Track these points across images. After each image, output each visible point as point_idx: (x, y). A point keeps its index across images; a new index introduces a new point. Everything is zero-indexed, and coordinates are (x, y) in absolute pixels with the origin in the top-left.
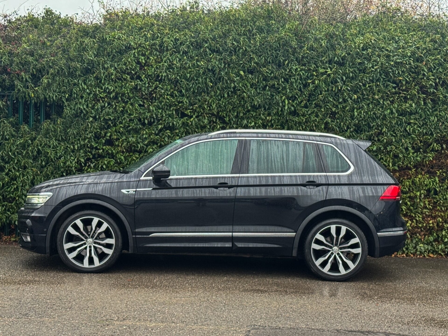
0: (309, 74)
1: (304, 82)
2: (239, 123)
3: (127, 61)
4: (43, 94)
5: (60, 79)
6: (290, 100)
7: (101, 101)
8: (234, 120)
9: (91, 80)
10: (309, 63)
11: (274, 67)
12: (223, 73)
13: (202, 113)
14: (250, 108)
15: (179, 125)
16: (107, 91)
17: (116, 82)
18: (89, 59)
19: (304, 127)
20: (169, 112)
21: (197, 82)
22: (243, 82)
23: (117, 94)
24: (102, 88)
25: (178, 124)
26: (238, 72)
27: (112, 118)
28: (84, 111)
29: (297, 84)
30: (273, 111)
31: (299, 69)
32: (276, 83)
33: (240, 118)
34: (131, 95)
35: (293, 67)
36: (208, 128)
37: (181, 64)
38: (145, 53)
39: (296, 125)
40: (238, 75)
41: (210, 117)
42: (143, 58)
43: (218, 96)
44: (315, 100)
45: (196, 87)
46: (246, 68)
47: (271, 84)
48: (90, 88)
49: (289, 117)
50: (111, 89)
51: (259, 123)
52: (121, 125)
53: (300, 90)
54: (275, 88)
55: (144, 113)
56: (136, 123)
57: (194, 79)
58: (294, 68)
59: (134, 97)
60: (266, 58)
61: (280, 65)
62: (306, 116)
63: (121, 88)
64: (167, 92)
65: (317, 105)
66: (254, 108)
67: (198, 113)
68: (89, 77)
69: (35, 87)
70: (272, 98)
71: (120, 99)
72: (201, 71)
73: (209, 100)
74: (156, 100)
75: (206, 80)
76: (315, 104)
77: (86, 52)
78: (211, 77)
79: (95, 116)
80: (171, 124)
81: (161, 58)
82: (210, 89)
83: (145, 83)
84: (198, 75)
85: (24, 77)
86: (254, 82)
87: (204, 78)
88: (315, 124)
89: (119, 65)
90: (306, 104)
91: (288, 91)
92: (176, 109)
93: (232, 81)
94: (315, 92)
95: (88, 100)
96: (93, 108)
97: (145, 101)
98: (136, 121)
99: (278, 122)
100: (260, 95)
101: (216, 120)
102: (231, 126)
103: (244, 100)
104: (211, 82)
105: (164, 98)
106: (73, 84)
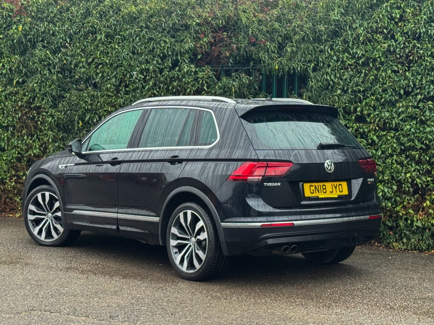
3: (379, 17)
4: (288, 65)
5: (305, 46)
7: (350, 69)
9: (338, 44)
16: (356, 56)
17: (366, 44)
18: (335, 19)
23: (368, 59)
24: (350, 54)
27: (362, 89)
28: (331, 83)
34: (384, 60)
38: (400, 5)
42: (397, 11)
48: (337, 54)
50: (360, 54)
52: (372, 97)
55: (400, 81)
56: (390, 93)
59: (387, 62)
63: (372, 51)
64: (427, 52)
68: (336, 41)
69: (280, 58)
71: (371, 65)
74: (413, 63)
79: (343, 88)
81: (420, 10)
83: (399, 44)
89: (369, 23)
96: (341, 78)
97: (400, 66)
98: (390, 91)
105: (424, 60)
106: (319, 51)
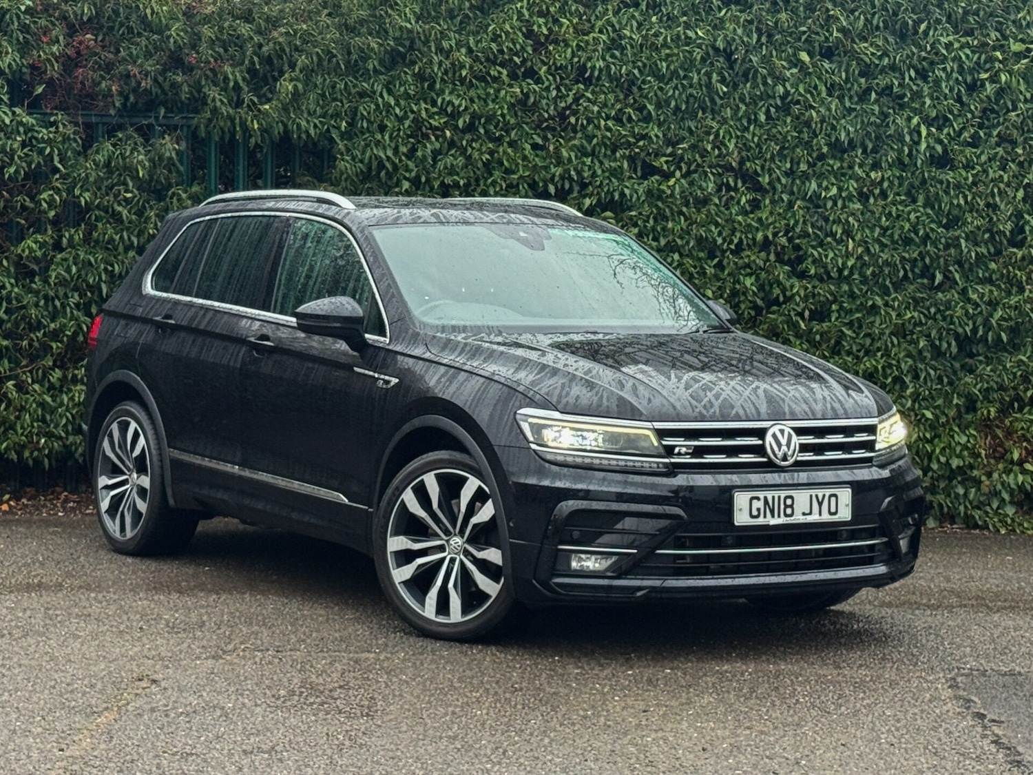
0: (983, 57)
1: (969, 79)
2: (795, 189)
3: (501, 30)
4: (282, 122)
5: (325, 80)
6: (933, 126)
7: (433, 138)
8: (784, 181)
9: (406, 81)
10: (982, 26)
11: (891, 39)
12: (754, 59)
13: (698, 165)
14: (825, 149)
15: (638, 198)
16: (449, 109)
17: (471, 85)
18: (401, 28)
19: (969, 198)
20: (613, 164)
21: (685, 82)
22: (808, 80)
23: (474, 116)
24: (434, 104)
25: (635, 196)
26: (795, 55)
27: (462, 183)
28: (388, 165)
29: (951, 83)
30: (887, 156)
31: (956, 45)
32: (896, 83)
33: (800, 178)
34: (513, 121)
35: (941, 38)
36: (716, 205)
37: (645, 37)
38: (548, 9)
39: (947, 193)
40: (796, 62)
41: (719, 173)
42: (541, 21)
43: (740, 119)
44: (999, 124)
45: (684, 96)
46: (817, 44)
47: (883, 83)
48: (402, 103)
49: (930, 172)
50: (460, 105)
51: (851, 189)
53: (959, 100)
54: (889, 95)
55: (546, 168)
57: (679, 75)
58: (944, 40)
59: (518, 126)
60: (869, 16)
61: (904, 35)
62: (973, 168)
63: (485, 101)
64: (606, 110)
65: (1003, 139)
66: (838, 149)
67: (689, 164)
68: (399, 75)
69: (262, 104)
70: (883, 121)
71: (482, 131)
72: (698, 54)
73: (718, 131)
74: (575, 132)
75: (710, 78)
76: (999, 135)
77: (392, 8)
78: (722, 68)
79: (418, 177)
80: (617, 196)
81: (589, 21)
82: (719, 102)
83: (548, 89)
84: (689, 64)
85: (230, 76)
86: (837, 79)
87: (703, 71)
88: (999, 189)
89: (480, 41)
90: (975, 136)
91: (928, 101)
92: (630, 155)
93: (778, 78)
94: (998, 105)
95: (398, 135)
96: (411, 154)
97: (549, 136)
99: (900, 185)
100: (853, 114)
101: (736, 184)
102: (776, 197)
103: (809, 127)
104: (723, 81)
105: (598, 127)
106: (359, 93)
